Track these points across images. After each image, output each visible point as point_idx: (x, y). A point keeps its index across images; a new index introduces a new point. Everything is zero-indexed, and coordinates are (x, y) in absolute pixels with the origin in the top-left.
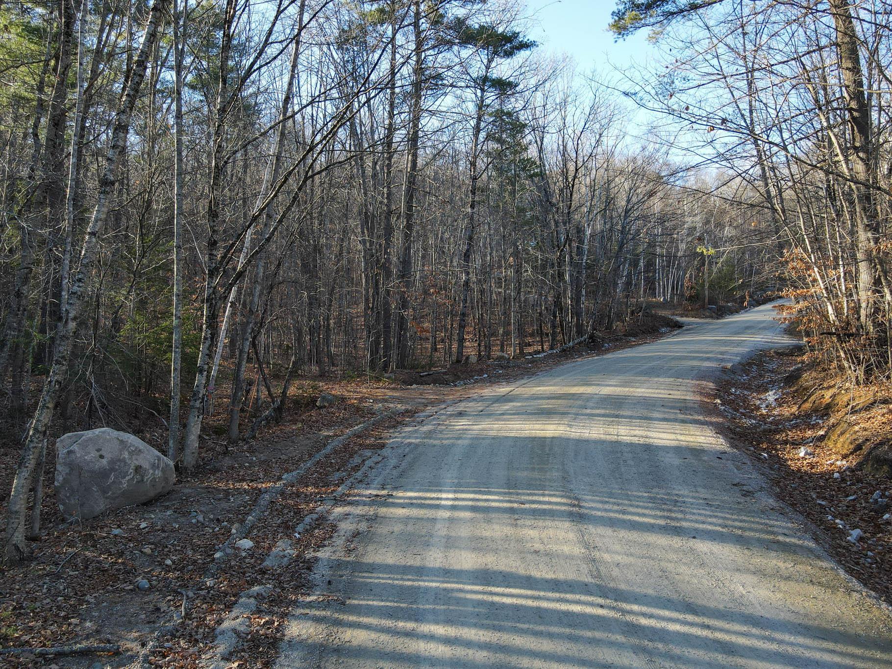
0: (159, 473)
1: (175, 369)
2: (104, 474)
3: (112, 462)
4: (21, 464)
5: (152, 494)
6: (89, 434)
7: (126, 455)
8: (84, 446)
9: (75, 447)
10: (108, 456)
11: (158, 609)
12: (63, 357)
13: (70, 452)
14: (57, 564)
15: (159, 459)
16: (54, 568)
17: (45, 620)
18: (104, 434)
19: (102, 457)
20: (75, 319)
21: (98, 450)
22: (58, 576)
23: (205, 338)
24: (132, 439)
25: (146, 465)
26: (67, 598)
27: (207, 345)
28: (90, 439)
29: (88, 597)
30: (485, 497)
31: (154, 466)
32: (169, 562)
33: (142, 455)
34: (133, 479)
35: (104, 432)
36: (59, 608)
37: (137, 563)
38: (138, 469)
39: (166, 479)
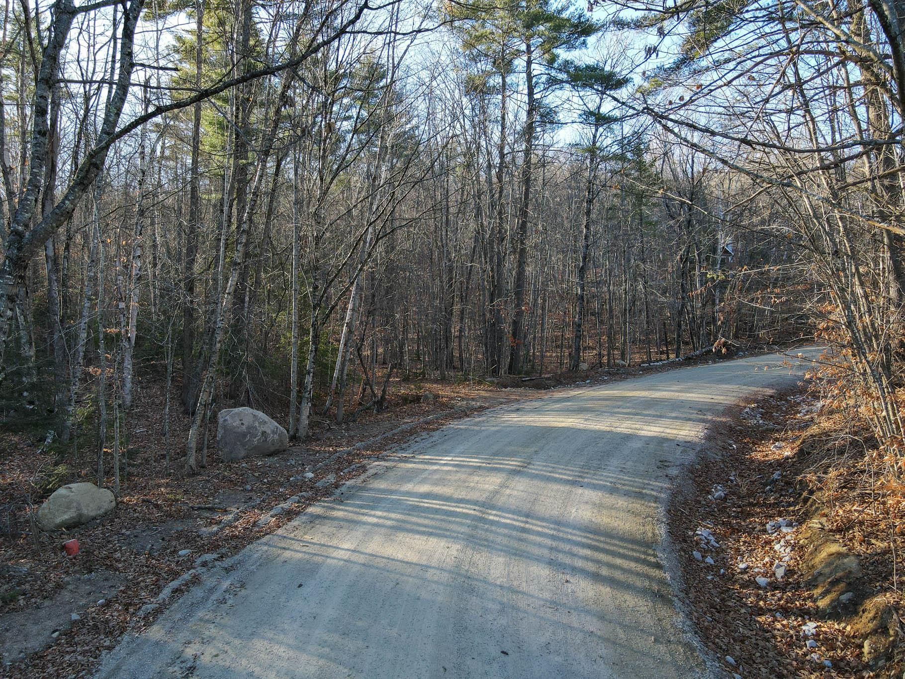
0: (276, 437)
1: (293, 372)
2: (244, 435)
3: (248, 428)
4: (193, 422)
5: (272, 449)
6: (236, 410)
7: (257, 424)
8: (232, 417)
9: (228, 417)
10: (246, 423)
11: (251, 498)
12: (214, 363)
13: (225, 420)
14: (209, 476)
15: (277, 428)
16: (207, 478)
17: (198, 496)
18: (246, 410)
19: (242, 424)
20: (220, 342)
21: (241, 420)
22: (208, 481)
23: (311, 351)
24: (260, 414)
25: (269, 431)
26: (210, 490)
27: (312, 355)
28: (236, 413)
29: (220, 491)
30: (468, 460)
31: (274, 432)
32: (265, 480)
33: (266, 425)
34: (260, 439)
35: (244, 410)
36: (205, 493)
37: (249, 480)
38: (264, 433)
39: (281, 441)
